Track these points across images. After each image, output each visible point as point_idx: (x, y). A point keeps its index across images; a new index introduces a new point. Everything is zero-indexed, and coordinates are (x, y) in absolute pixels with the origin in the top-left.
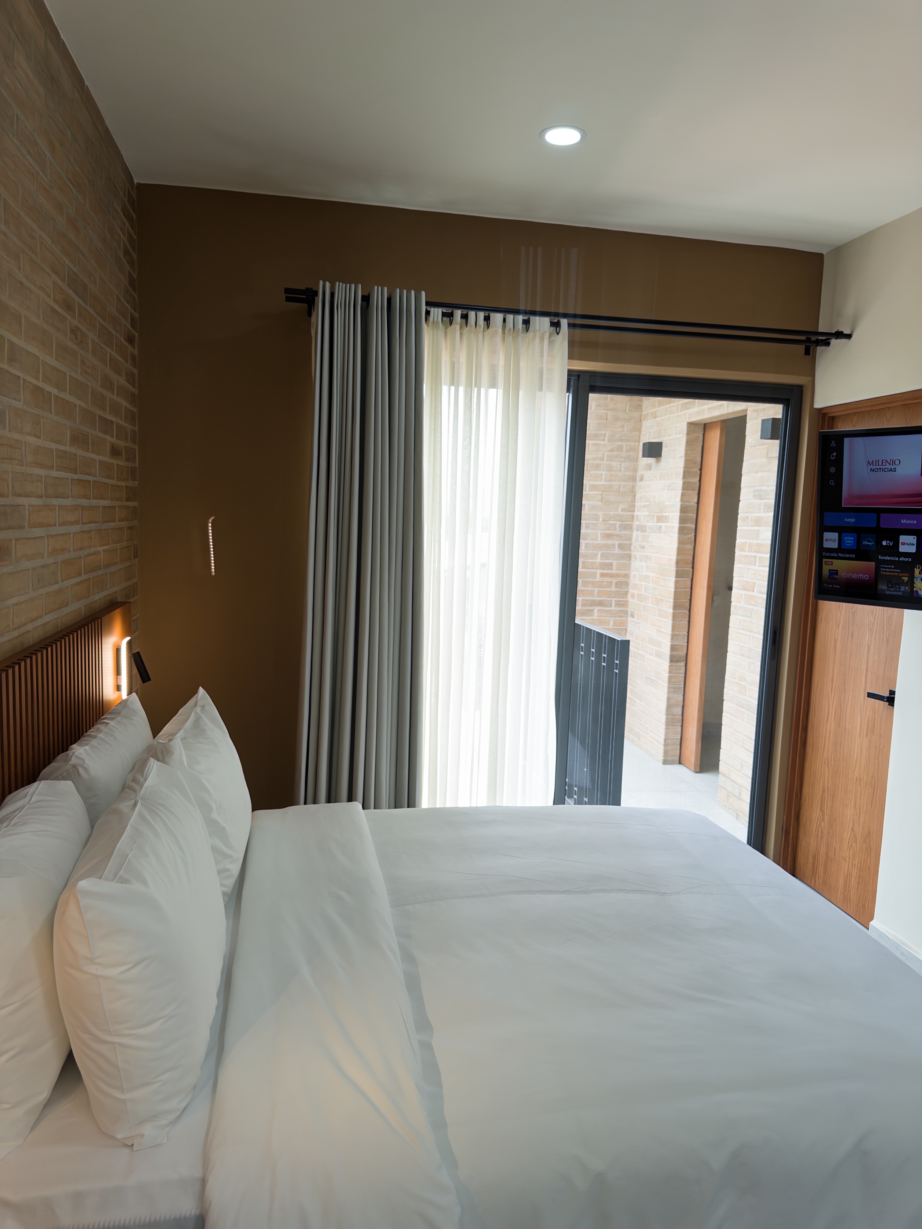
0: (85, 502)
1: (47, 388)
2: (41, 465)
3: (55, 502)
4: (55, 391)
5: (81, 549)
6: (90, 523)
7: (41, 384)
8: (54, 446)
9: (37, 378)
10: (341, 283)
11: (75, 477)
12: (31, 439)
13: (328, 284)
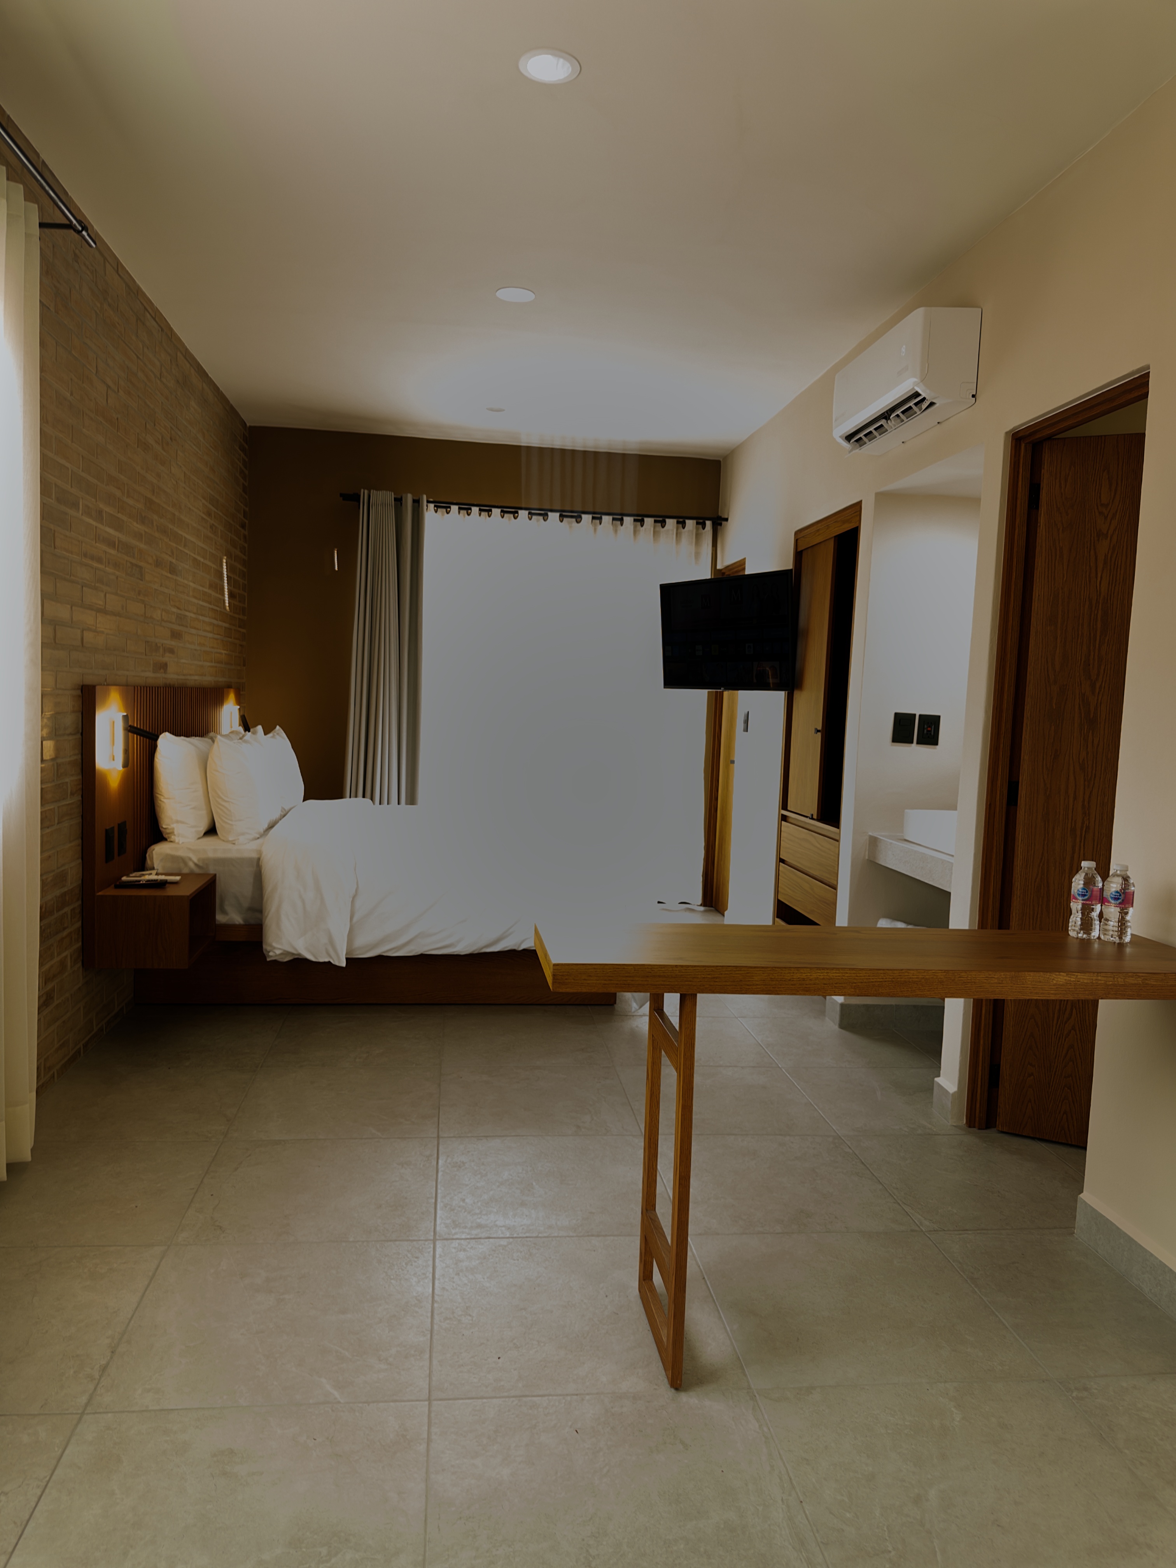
0: (215, 622)
1: (199, 558)
2: (195, 597)
3: (201, 618)
4: (202, 560)
5: (213, 648)
6: (218, 634)
7: (196, 556)
8: (201, 588)
9: (195, 554)
10: (374, 491)
11: (211, 606)
12: (192, 584)
13: (366, 491)
